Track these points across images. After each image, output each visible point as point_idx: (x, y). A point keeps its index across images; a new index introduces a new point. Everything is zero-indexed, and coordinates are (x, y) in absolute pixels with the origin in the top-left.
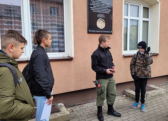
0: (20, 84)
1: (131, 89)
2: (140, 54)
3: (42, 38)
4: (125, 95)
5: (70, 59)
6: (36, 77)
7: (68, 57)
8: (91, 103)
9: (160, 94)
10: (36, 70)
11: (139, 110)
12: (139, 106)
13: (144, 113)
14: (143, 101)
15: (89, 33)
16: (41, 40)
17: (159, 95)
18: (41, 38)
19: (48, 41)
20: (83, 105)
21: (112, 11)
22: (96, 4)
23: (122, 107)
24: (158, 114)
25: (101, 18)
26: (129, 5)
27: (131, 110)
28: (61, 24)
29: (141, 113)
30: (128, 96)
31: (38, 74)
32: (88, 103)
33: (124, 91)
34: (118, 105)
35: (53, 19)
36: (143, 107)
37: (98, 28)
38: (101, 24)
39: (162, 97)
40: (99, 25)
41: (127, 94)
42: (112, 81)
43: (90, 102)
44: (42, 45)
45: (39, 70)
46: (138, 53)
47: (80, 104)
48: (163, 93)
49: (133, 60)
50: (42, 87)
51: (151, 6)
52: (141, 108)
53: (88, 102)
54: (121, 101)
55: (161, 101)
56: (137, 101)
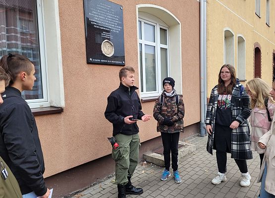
0: (5, 179)
1: (153, 151)
2: (166, 97)
3: (19, 73)
4: (145, 162)
5: (58, 111)
6: (15, 155)
7: (51, 107)
8: (97, 186)
9: (190, 152)
10: (14, 140)
11: (173, 182)
12: (170, 175)
13: (180, 184)
14: (175, 168)
15: (89, 63)
16: (15, 75)
17: (189, 154)
18: (17, 71)
19: (30, 78)
20: (82, 193)
21: (122, 30)
22: (98, 15)
23: (148, 182)
24: (197, 182)
25: (107, 39)
26: (143, 23)
27: (161, 184)
28: (29, 44)
29: (176, 186)
30: (151, 162)
31: (18, 149)
32: (91, 188)
33: (144, 155)
34: (141, 181)
35: (13, 34)
36: (177, 176)
37: (104, 55)
38: (107, 50)
39: (194, 157)
40: (106, 50)
41: (148, 160)
42: (136, 140)
43: (94, 185)
44: (17, 86)
45: (21, 139)
46: (162, 96)
47: (76, 193)
48: (193, 150)
49: (157, 107)
50: (30, 174)
51: (169, 27)
52: (174, 178)
53: (91, 186)
54: (143, 172)
55: (194, 162)
56: (168, 169)
